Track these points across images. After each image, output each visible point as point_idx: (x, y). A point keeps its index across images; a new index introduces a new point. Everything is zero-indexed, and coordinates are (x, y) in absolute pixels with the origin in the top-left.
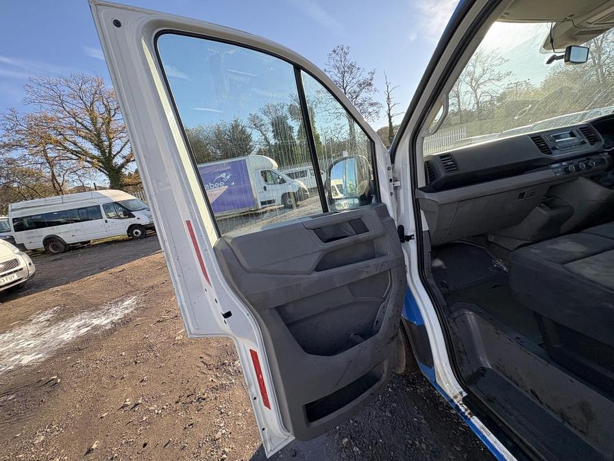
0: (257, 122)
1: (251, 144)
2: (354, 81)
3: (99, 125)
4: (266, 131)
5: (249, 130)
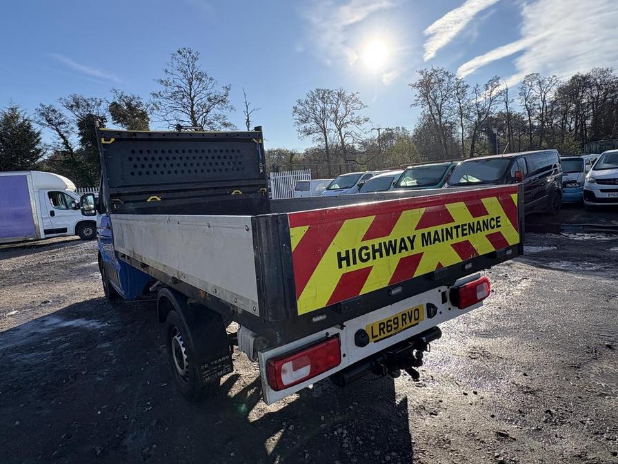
0: (51, 116)
1: (37, 147)
2: (205, 92)
4: (67, 132)
5: (35, 127)
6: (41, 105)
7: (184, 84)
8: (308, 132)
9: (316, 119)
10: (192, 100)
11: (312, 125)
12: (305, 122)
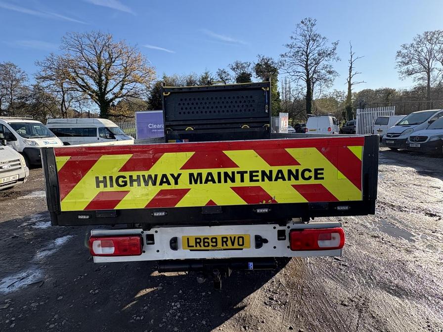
2: (318, 49)
3: (102, 68)
6: (219, 70)
7: (303, 45)
8: (409, 73)
9: (419, 60)
10: (307, 56)
11: (415, 65)
12: (408, 63)
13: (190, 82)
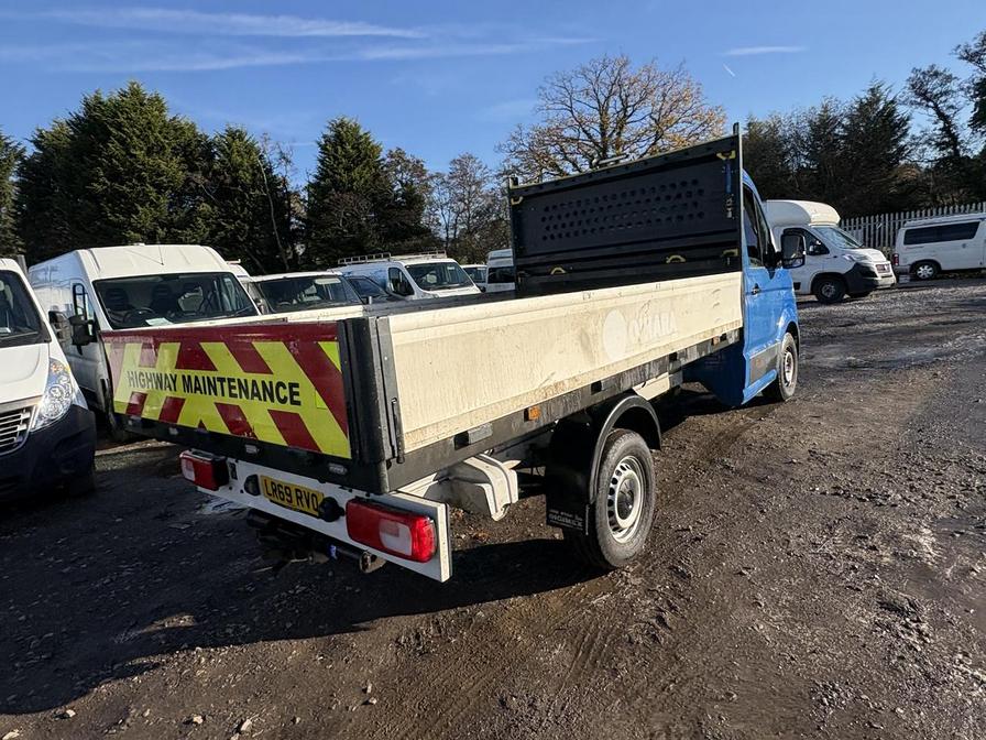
5: (903, 111)
6: (916, 70)
13: (774, 130)
